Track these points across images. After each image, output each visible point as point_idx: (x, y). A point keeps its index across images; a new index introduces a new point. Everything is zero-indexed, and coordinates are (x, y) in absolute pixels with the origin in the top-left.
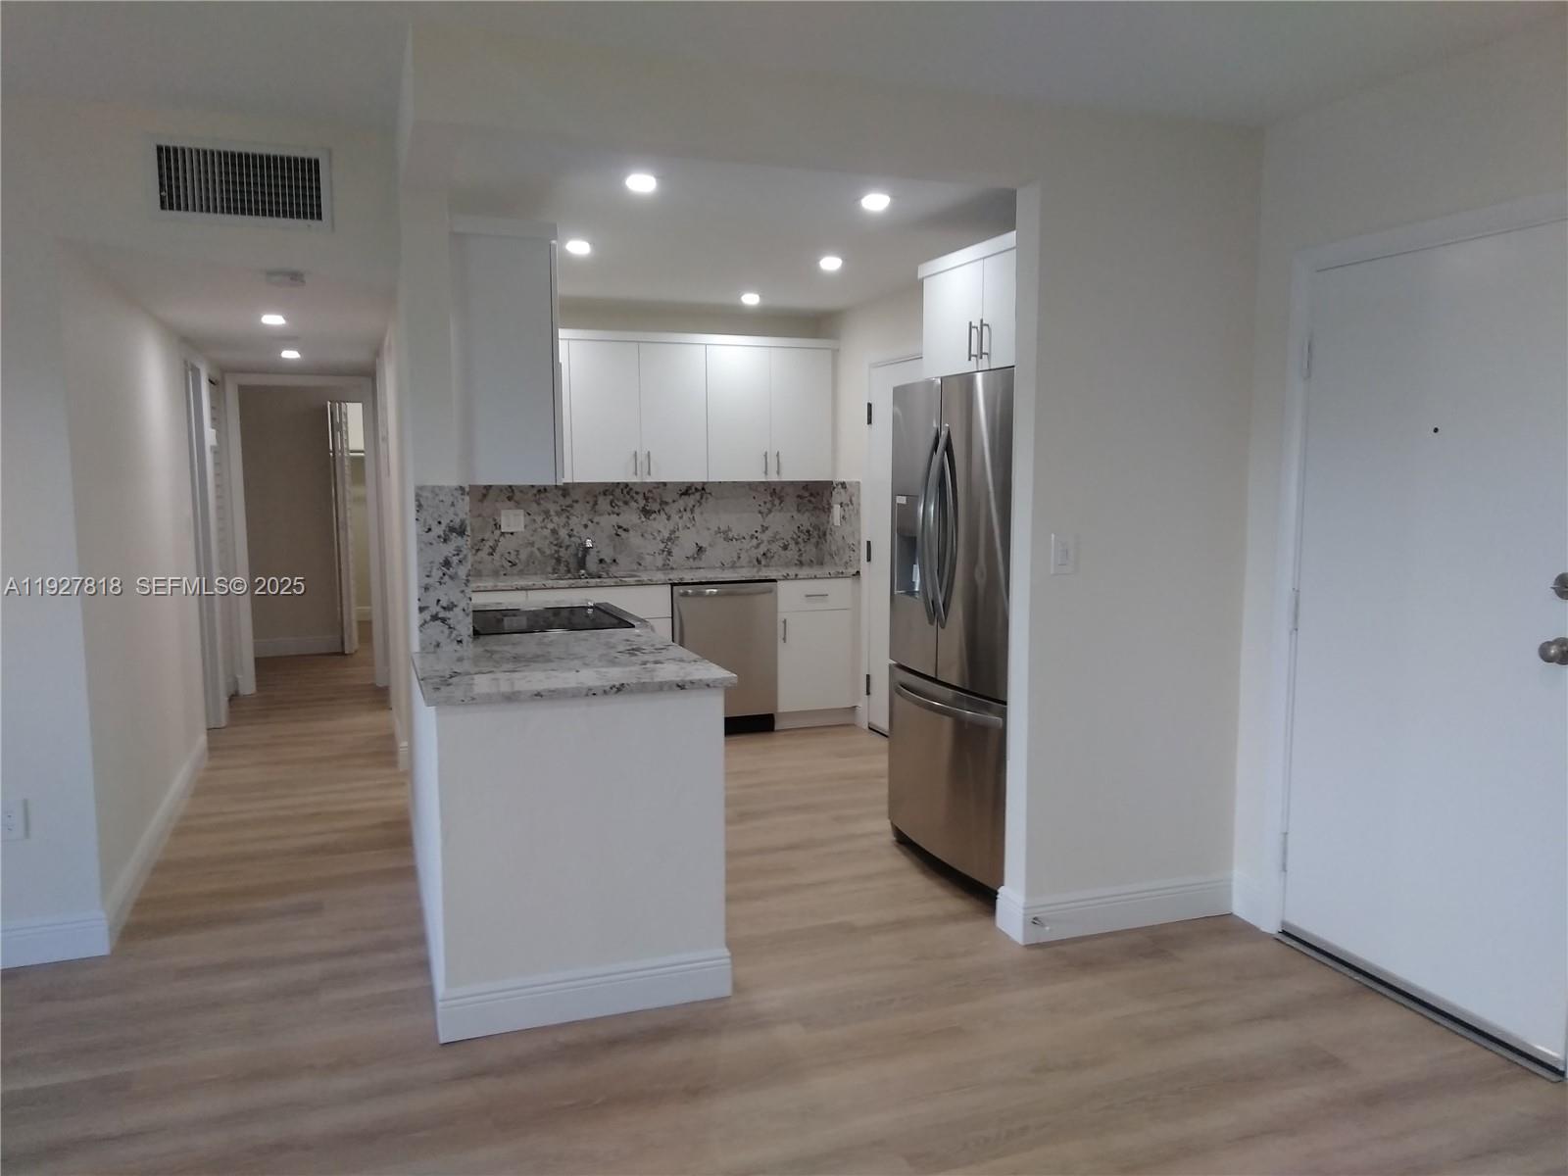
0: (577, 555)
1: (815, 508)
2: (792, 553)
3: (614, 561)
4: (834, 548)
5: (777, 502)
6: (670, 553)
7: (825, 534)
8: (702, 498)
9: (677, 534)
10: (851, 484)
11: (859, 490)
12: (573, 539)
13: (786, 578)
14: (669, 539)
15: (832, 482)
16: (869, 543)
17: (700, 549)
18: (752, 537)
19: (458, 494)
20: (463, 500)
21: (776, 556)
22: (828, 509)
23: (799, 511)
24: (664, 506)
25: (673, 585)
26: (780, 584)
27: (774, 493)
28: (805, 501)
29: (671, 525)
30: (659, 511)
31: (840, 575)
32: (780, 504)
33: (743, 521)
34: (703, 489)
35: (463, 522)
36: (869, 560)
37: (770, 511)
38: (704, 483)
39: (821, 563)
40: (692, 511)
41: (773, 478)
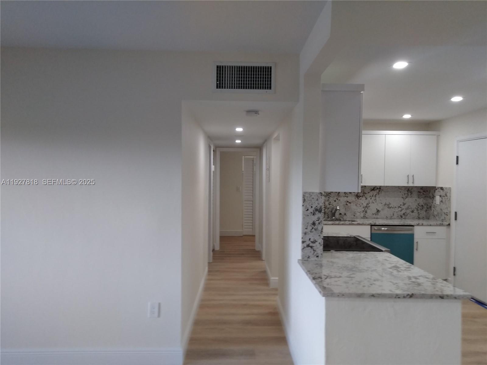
1: (425, 197)
2: (415, 214)
3: (345, 214)
4: (435, 213)
5: (409, 194)
6: (366, 212)
7: (430, 207)
8: (379, 192)
9: (369, 205)
10: (446, 188)
11: (450, 191)
13: (418, 225)
14: (366, 207)
15: (435, 187)
16: (456, 213)
17: (378, 211)
18: (399, 207)
19: (319, 195)
20: (321, 198)
21: (409, 215)
22: (434, 197)
23: (419, 197)
24: (364, 194)
25: (372, 225)
26: (415, 227)
27: (408, 190)
28: (422, 193)
29: (367, 202)
30: (363, 196)
31: (441, 225)
32: (411, 194)
33: (396, 201)
34: (380, 188)
35: (321, 207)
36: (456, 219)
37: (407, 197)
38: (380, 186)
39: (428, 218)
40: (375, 196)
41: (411, 185)
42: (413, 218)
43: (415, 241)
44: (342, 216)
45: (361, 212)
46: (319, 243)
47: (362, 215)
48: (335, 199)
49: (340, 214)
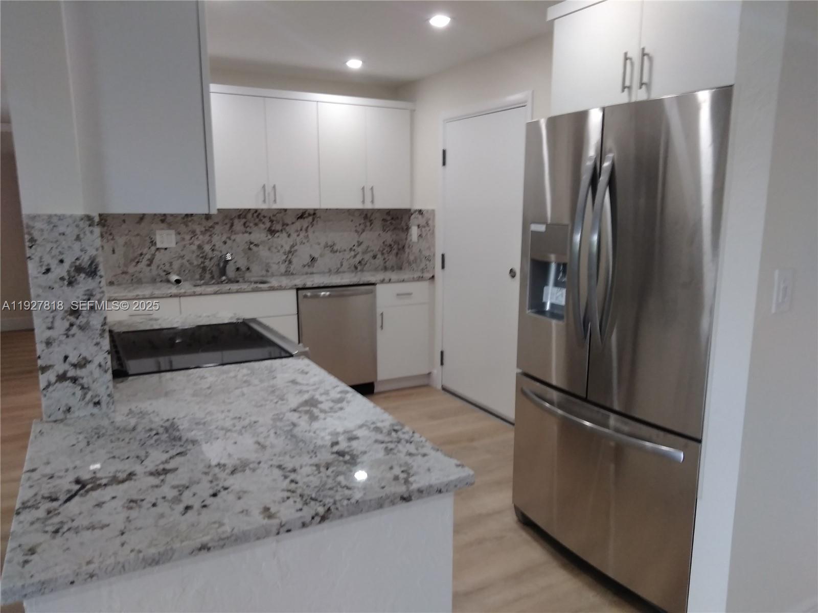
0: (219, 265)
1: (395, 229)
2: (379, 261)
3: (248, 269)
4: (412, 258)
5: (368, 224)
6: (290, 262)
7: (404, 247)
8: (313, 220)
9: (296, 248)
10: (427, 211)
11: (434, 216)
12: (215, 252)
13: (383, 282)
14: (290, 252)
15: (409, 210)
16: (443, 256)
17: (313, 259)
18: (351, 249)
19: (84, 224)
20: (92, 232)
21: (368, 264)
22: (407, 229)
23: (384, 231)
24: (285, 226)
25: (298, 289)
26: (378, 286)
27: (366, 217)
28: (389, 222)
29: (290, 241)
30: (282, 231)
31: (420, 279)
32: (371, 225)
33: (344, 238)
34: (314, 214)
35: (93, 261)
36: (443, 267)
37: (363, 231)
38: (315, 210)
39: (400, 268)
40: (306, 230)
41: (368, 206)
42: (376, 270)
43: (379, 311)
44: (241, 273)
45: (281, 263)
46: (100, 366)
47: (283, 268)
48: (224, 238)
49: (238, 269)
